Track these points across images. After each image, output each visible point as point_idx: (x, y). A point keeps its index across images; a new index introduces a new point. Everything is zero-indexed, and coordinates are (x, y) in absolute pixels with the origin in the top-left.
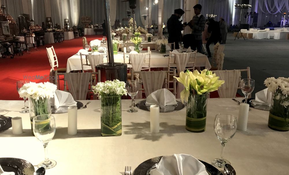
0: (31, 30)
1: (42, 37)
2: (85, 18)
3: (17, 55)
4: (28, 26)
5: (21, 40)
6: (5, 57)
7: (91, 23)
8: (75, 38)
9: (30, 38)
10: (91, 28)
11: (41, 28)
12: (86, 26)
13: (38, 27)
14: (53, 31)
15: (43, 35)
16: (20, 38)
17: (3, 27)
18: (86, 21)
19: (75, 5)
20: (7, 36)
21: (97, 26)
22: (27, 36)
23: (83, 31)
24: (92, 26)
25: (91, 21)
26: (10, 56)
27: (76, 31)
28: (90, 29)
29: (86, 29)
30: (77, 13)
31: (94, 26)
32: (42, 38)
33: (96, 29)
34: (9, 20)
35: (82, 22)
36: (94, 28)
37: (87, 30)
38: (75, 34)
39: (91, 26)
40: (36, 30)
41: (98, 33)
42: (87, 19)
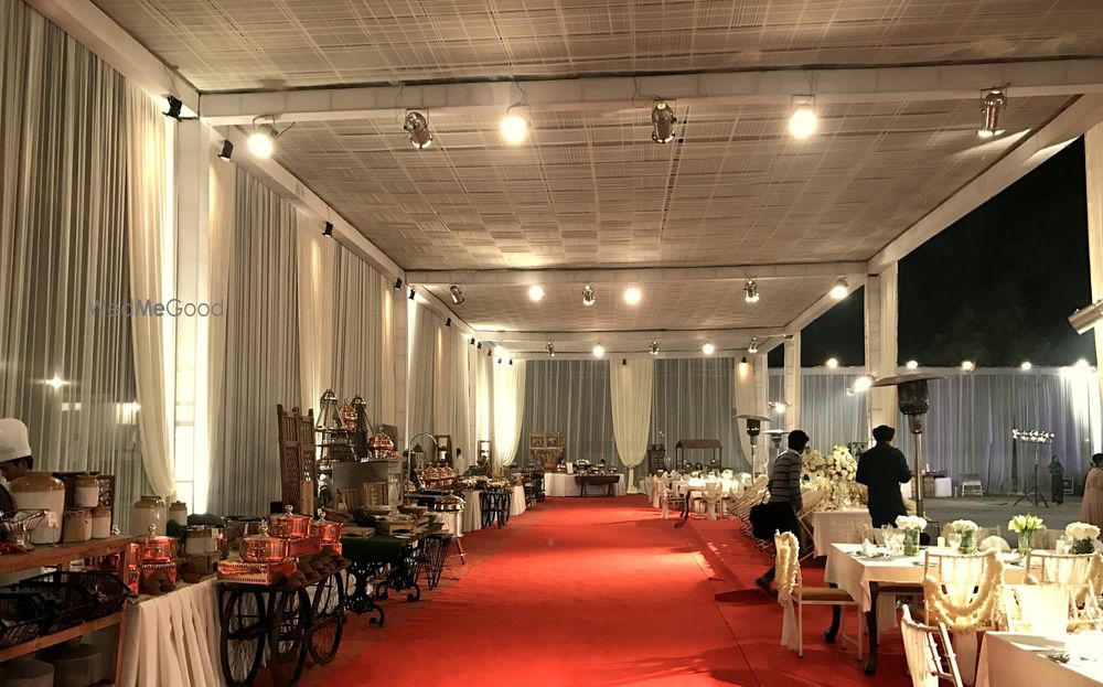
0: (429, 481)
2: (541, 438)
7: (563, 456)
10: (565, 471)
12: (546, 465)
14: (480, 485)
18: (545, 448)
21: (586, 467)
22: (439, 509)
24: (570, 466)
25: (561, 449)
28: (561, 477)
29: (548, 476)
31: (574, 465)
33: (583, 477)
35: (533, 452)
36: (575, 472)
37: (553, 481)
39: (564, 464)
41: (591, 490)
42: (551, 440)
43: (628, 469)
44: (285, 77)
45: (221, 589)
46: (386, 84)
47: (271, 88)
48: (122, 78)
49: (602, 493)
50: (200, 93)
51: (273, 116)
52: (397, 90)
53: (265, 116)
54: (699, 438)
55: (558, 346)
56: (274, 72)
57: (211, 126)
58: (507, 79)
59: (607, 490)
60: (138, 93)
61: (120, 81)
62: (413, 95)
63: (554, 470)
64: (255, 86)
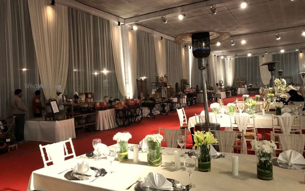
0: (186, 92)
1: (195, 97)
2: (239, 79)
3: (171, 112)
4: (183, 89)
5: (174, 101)
6: (162, 114)
7: (246, 83)
8: (227, 97)
9: (182, 99)
10: (245, 87)
11: (194, 90)
12: (240, 86)
13: (192, 89)
15: (196, 96)
16: (174, 99)
17: (162, 92)
18: (240, 81)
19: (230, 68)
20: (164, 98)
21: (251, 86)
22: (181, 98)
23: (237, 91)
24: (246, 86)
26: (165, 113)
27: (228, 91)
28: (243, 89)
29: (239, 89)
30: (232, 75)
31: (247, 86)
32: (195, 99)
33: (249, 89)
34: (168, 85)
35: (236, 83)
36: (247, 88)
37: (241, 90)
38: (227, 94)
39: (244, 85)
40: (190, 92)
41: (252, 92)
42: (242, 79)
43: (265, 86)
44: (138, 14)
45: (116, 110)
46: (157, 12)
47: (136, 16)
48: (109, 21)
49: (255, 93)
50: (125, 19)
51: (137, 21)
52: (159, 12)
53: (136, 22)
54: (287, 76)
55: (238, 54)
56: (136, 14)
57: (128, 25)
58: (180, 6)
59: (257, 92)
60: (112, 22)
61: (108, 21)
62: (162, 13)
63: (241, 87)
64: (134, 16)
